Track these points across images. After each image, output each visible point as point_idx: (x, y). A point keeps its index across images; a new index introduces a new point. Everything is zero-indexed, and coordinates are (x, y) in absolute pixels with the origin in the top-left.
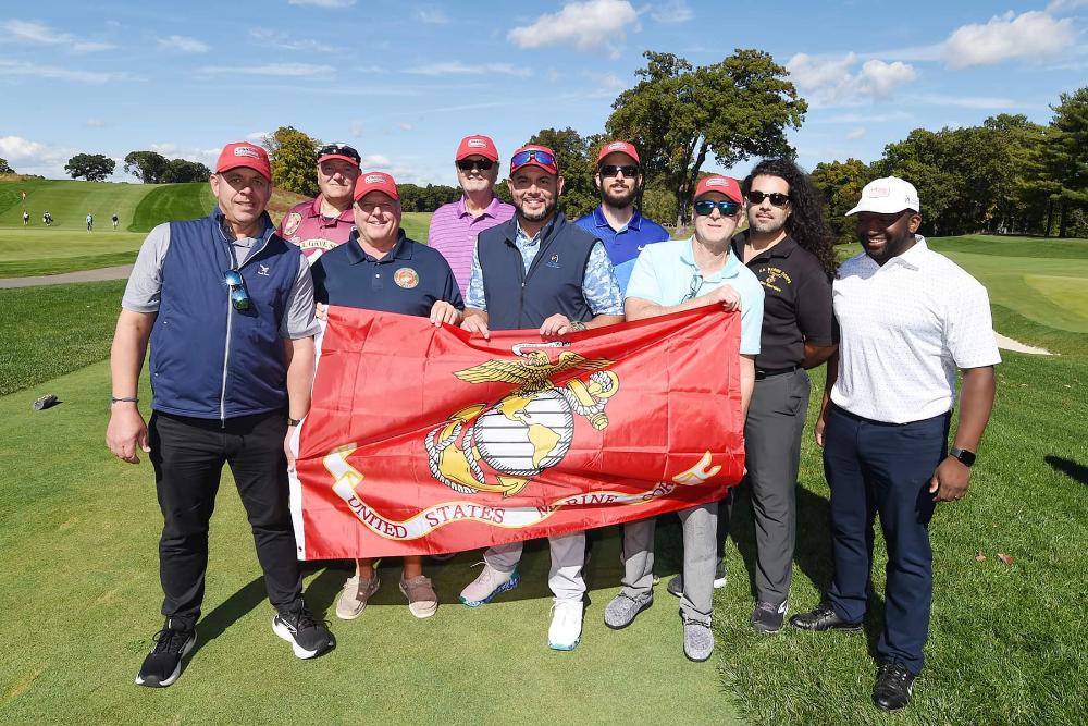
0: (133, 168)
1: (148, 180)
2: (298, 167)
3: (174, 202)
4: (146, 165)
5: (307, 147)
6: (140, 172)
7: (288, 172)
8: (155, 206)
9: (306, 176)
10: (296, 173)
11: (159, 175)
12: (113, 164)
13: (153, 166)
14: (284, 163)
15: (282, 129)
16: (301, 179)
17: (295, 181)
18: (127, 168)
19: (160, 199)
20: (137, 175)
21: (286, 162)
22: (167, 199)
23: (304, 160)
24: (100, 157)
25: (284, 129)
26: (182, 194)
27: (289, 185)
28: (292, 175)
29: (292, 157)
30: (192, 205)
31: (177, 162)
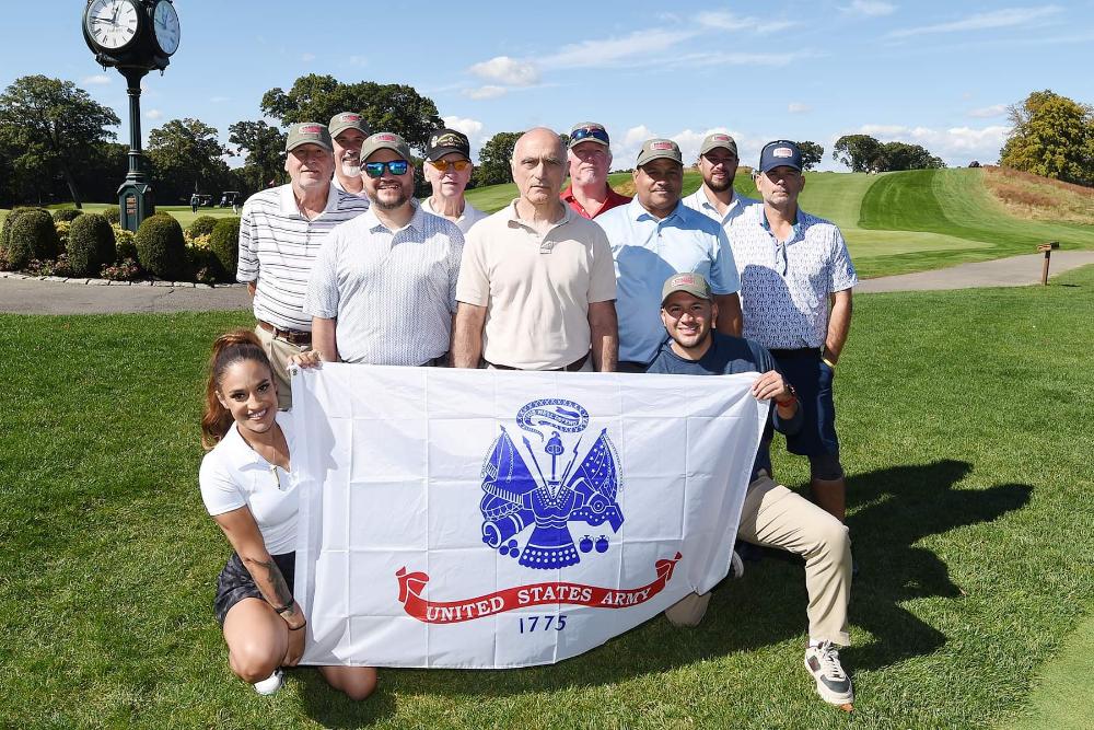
0: (842, 155)
1: (858, 168)
2: (1057, 144)
3: (902, 194)
4: (857, 151)
5: (1072, 116)
6: (850, 159)
7: (1042, 152)
8: (883, 199)
9: (1068, 156)
10: (1053, 153)
11: (870, 162)
12: (821, 151)
13: (865, 152)
14: (1037, 140)
15: (1035, 96)
16: (1060, 161)
17: (1052, 163)
18: (835, 155)
19: (886, 190)
20: (847, 163)
21: (1041, 137)
22: (894, 190)
23: (1066, 134)
24: (809, 144)
25: (1038, 95)
26: (910, 184)
27: (1043, 168)
28: (1048, 155)
29: (1050, 132)
30: (924, 197)
31: (892, 146)
